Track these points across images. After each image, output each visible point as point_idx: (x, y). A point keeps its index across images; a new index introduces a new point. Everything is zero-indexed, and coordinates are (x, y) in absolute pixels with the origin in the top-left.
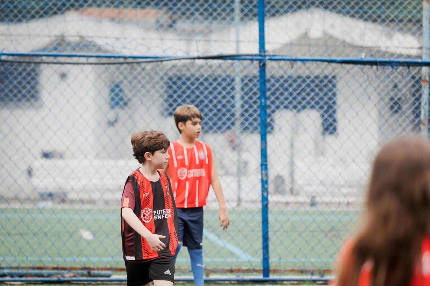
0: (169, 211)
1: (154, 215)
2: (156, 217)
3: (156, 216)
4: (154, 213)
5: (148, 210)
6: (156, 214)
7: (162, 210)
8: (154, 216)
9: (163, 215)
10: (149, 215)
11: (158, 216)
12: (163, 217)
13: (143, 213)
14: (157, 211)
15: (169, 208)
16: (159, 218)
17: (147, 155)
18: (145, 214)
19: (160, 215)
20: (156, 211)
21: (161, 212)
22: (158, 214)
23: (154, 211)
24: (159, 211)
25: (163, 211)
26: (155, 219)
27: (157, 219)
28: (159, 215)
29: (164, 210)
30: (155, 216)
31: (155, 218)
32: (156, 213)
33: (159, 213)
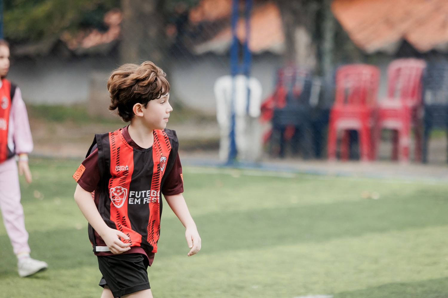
0: (154, 193)
1: (130, 196)
2: (133, 201)
3: (133, 199)
4: (131, 194)
5: (120, 189)
6: (134, 197)
7: (143, 192)
8: (128, 197)
9: (145, 199)
10: (120, 196)
11: (136, 200)
12: (145, 201)
13: (112, 193)
14: (137, 192)
15: (155, 190)
16: (137, 203)
17: (137, 108)
18: (115, 194)
19: (140, 199)
20: (134, 192)
21: (142, 194)
22: (136, 196)
23: (131, 192)
24: (140, 192)
25: (145, 193)
26: (130, 203)
27: (133, 203)
28: (138, 199)
29: (148, 191)
30: (130, 199)
31: (130, 201)
32: (134, 194)
33: (138, 195)
